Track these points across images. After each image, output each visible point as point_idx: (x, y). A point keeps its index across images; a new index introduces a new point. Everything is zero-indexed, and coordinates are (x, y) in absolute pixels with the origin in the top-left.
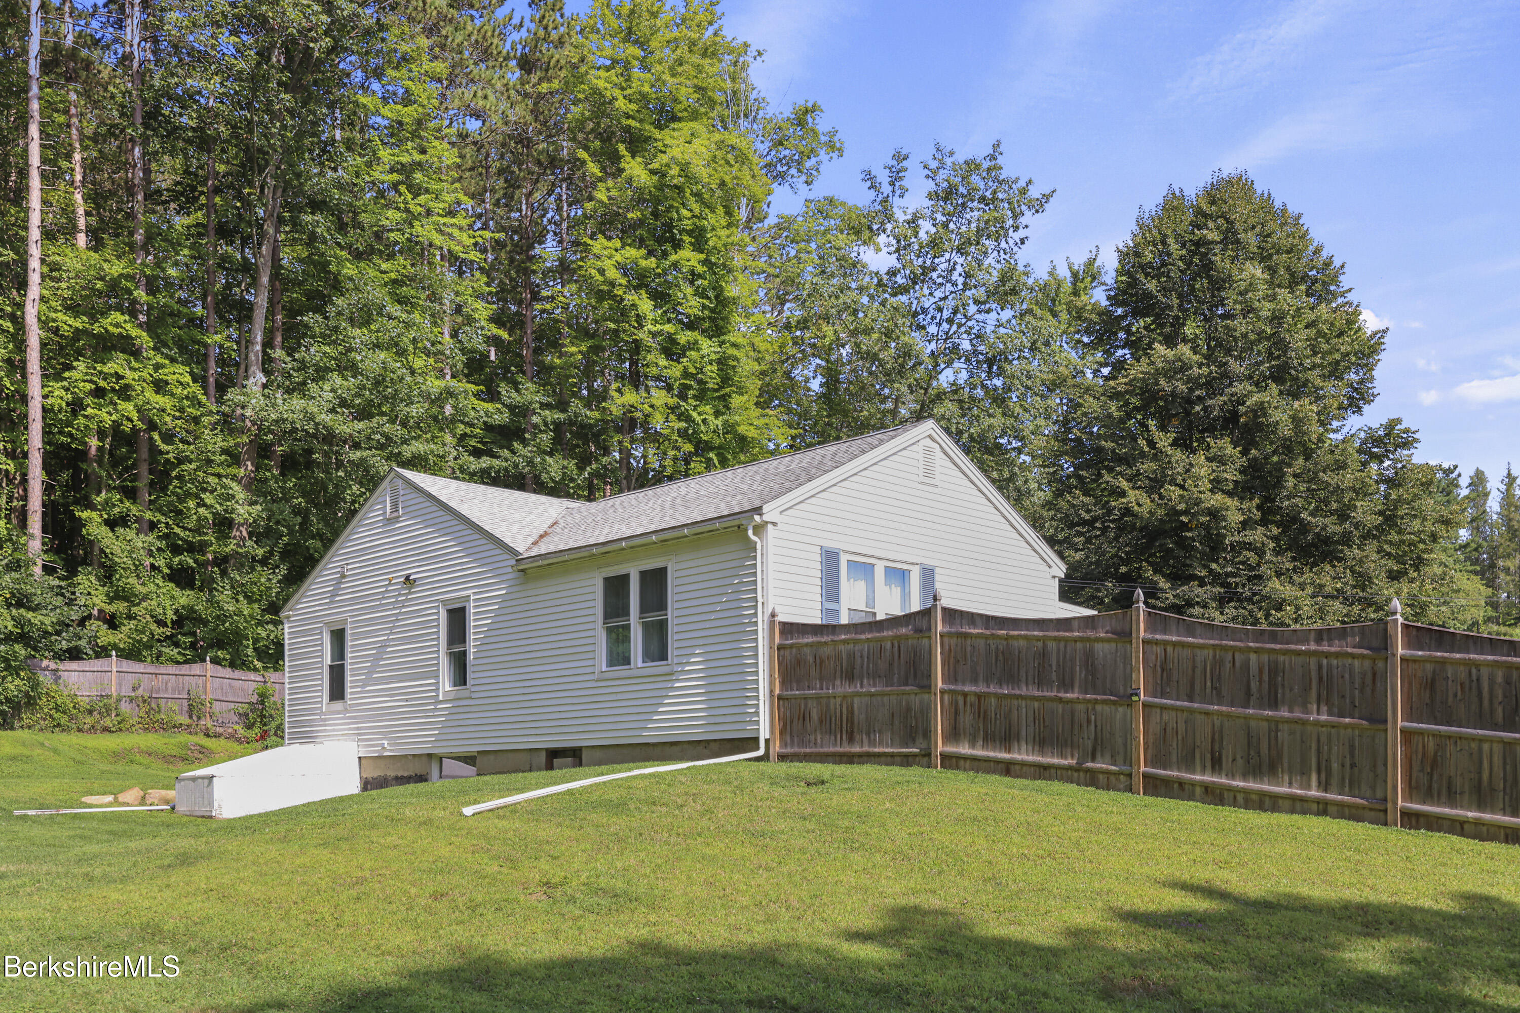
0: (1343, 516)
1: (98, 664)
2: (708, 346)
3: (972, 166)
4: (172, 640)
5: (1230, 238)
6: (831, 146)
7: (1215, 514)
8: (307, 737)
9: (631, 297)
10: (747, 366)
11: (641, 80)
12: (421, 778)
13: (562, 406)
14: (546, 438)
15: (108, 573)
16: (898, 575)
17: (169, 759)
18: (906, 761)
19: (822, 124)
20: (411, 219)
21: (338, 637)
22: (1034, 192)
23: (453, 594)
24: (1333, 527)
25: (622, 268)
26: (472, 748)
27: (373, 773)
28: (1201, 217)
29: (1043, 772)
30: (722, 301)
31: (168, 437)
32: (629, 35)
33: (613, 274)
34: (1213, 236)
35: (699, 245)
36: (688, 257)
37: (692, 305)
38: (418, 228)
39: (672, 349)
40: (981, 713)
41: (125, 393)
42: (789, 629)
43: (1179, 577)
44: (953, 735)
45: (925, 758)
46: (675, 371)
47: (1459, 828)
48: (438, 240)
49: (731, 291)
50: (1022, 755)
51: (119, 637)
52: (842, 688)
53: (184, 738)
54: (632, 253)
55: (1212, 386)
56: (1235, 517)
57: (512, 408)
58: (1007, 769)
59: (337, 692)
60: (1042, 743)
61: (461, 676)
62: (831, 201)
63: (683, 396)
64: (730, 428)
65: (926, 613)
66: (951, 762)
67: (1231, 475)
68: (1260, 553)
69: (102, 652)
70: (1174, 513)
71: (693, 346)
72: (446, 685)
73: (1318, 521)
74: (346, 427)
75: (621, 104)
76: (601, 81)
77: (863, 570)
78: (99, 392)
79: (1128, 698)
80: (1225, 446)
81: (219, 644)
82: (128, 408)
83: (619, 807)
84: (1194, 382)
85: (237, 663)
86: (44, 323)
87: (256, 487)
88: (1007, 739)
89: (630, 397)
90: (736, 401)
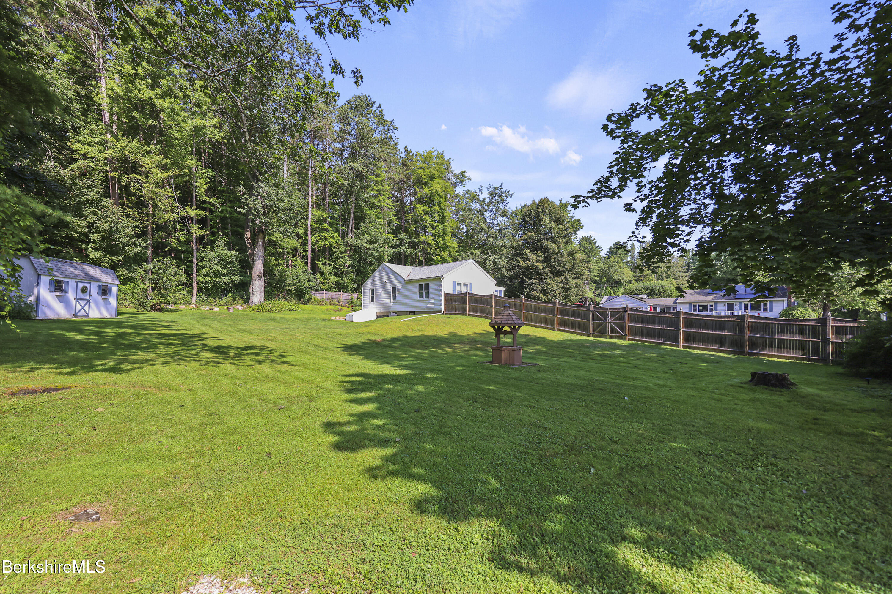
0: (563, 267)
1: (322, 292)
2: (441, 226)
3: (496, 189)
4: (334, 288)
5: (543, 210)
6: (469, 179)
7: (537, 267)
8: (367, 308)
9: (425, 217)
10: (449, 230)
11: (427, 172)
12: (388, 316)
13: (410, 238)
14: (406, 245)
15: (322, 274)
16: (466, 285)
17: (335, 311)
18: (463, 315)
19: (467, 174)
20: (380, 201)
21: (373, 291)
22: (510, 193)
23: (394, 285)
24: (561, 269)
25: (424, 211)
26: (396, 311)
27: (379, 314)
28: (538, 206)
29: (481, 317)
30: (444, 217)
31: (334, 247)
32: (425, 162)
33: (421, 212)
34: (540, 210)
35: (439, 206)
36: (437, 208)
37: (437, 218)
38: (382, 203)
39: (433, 227)
40: (473, 308)
41: (326, 239)
42: (447, 294)
43: (530, 279)
44: (469, 311)
45: (465, 314)
46: (434, 232)
47: (529, 325)
48: (385, 205)
49: (445, 214)
50: (479, 314)
51: (325, 287)
52: (454, 303)
53: (337, 306)
54: (425, 208)
55: (538, 241)
56: (541, 267)
57: (399, 239)
58: (477, 316)
59: (372, 300)
60: (481, 313)
61: (394, 299)
62: (469, 190)
63: (435, 236)
64: (445, 244)
65: (466, 293)
66: (469, 315)
67: (541, 259)
68: (547, 274)
69: (322, 290)
70: (529, 266)
71: (438, 226)
72: (392, 300)
73: (558, 268)
74: (369, 246)
75: (423, 177)
76: (420, 172)
77: (460, 284)
78: (321, 239)
79: (492, 307)
80: (540, 253)
81: (343, 288)
82: (327, 242)
83: (421, 321)
84: (535, 240)
85: (347, 292)
86: (311, 226)
87: (350, 257)
88: (477, 312)
89: (424, 237)
90: (447, 238)
